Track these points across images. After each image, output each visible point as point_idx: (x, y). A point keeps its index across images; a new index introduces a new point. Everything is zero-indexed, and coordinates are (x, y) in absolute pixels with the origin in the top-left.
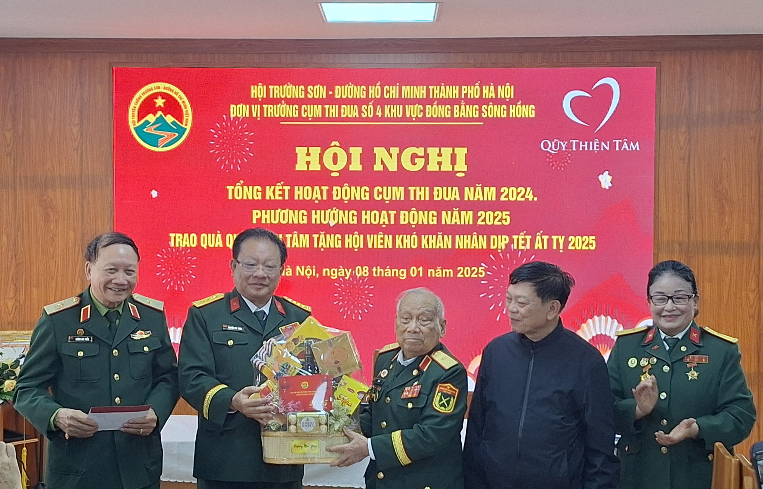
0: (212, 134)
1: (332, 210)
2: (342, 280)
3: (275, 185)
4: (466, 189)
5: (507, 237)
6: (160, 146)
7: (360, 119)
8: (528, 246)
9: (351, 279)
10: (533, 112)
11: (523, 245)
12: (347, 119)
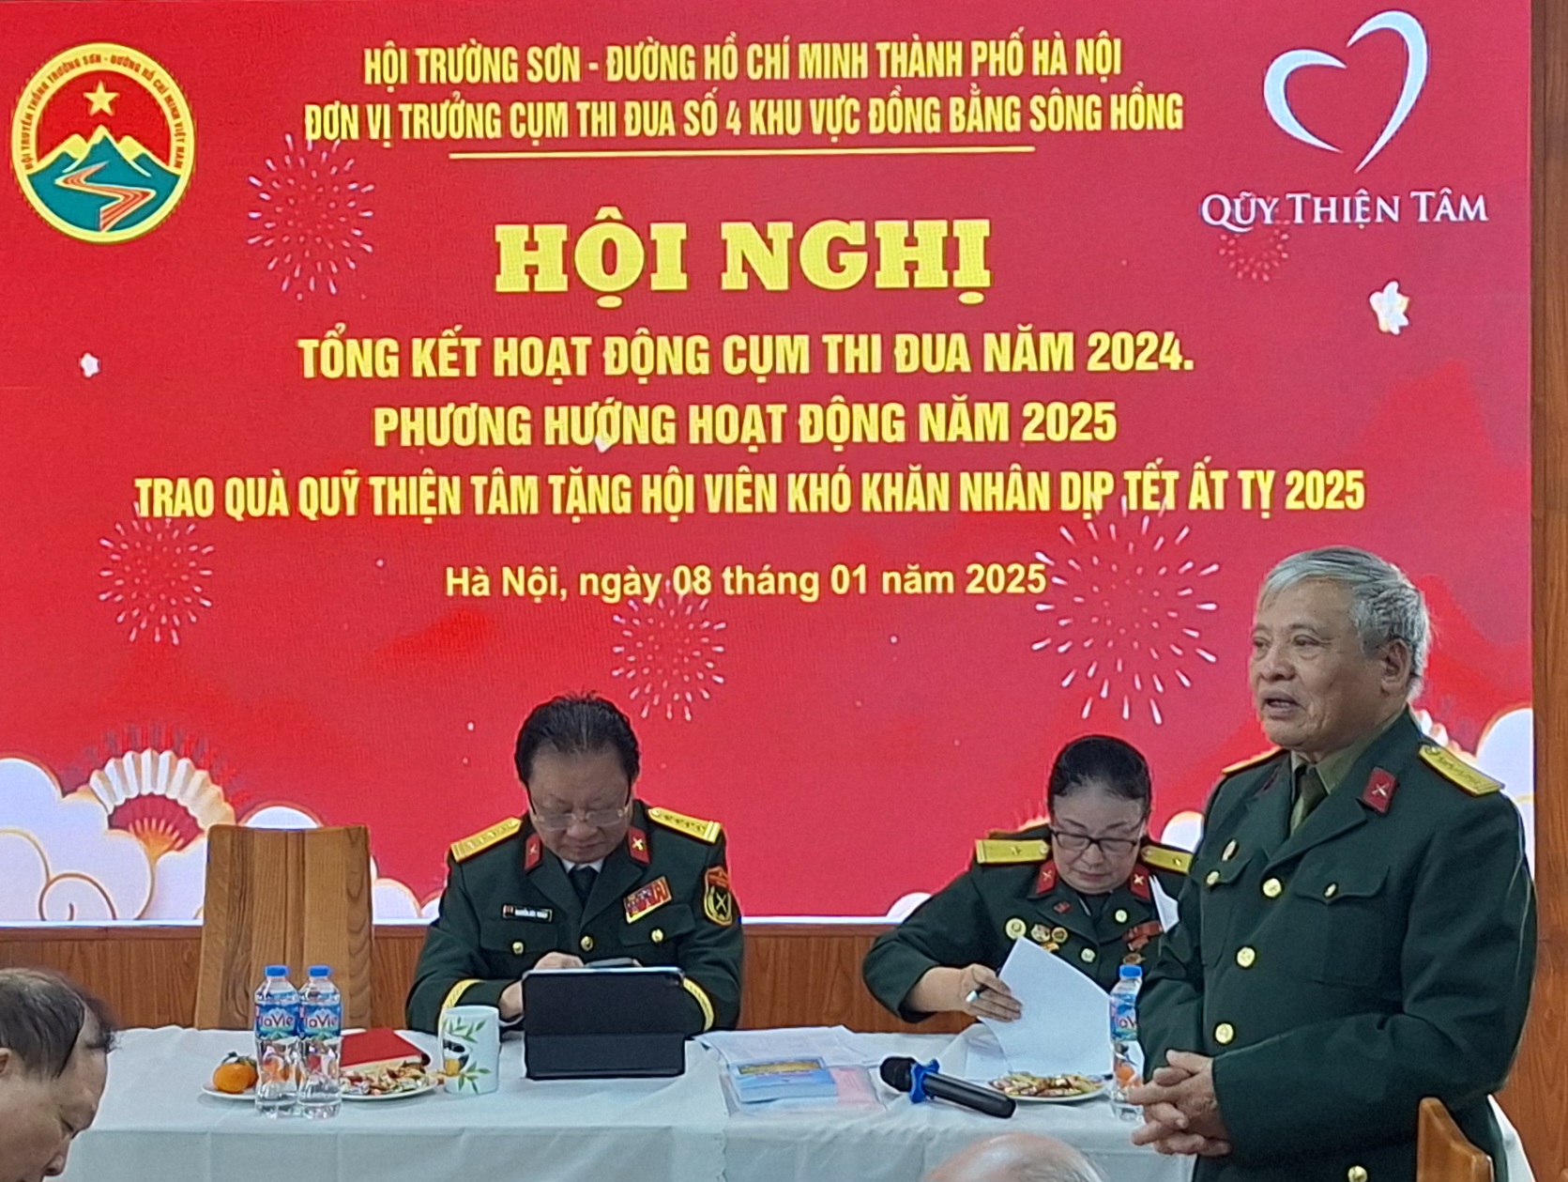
0: (255, 191)
1: (602, 404)
2: (636, 608)
3: (438, 336)
4: (990, 339)
5: (1109, 477)
6: (105, 225)
7: (681, 141)
8: (1170, 502)
9: (661, 604)
10: (1179, 113)
11: (1154, 498)
12: (642, 142)
